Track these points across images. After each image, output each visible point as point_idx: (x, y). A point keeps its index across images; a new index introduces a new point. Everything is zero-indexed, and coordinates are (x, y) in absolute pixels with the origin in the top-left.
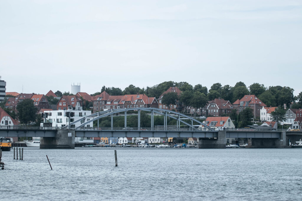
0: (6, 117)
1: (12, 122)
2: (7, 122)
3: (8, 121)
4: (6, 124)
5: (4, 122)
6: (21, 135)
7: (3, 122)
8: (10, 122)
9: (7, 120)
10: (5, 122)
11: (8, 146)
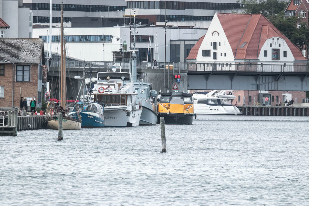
0: (275, 40)
1: (289, 53)
2: (276, 53)
3: (278, 50)
4: (273, 59)
5: (270, 53)
6: (267, 85)
7: (266, 52)
8: (285, 53)
9: (278, 48)
10: (273, 54)
11: (186, 112)
